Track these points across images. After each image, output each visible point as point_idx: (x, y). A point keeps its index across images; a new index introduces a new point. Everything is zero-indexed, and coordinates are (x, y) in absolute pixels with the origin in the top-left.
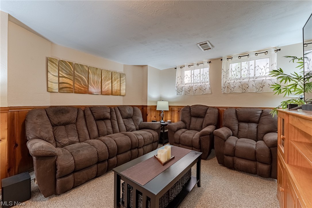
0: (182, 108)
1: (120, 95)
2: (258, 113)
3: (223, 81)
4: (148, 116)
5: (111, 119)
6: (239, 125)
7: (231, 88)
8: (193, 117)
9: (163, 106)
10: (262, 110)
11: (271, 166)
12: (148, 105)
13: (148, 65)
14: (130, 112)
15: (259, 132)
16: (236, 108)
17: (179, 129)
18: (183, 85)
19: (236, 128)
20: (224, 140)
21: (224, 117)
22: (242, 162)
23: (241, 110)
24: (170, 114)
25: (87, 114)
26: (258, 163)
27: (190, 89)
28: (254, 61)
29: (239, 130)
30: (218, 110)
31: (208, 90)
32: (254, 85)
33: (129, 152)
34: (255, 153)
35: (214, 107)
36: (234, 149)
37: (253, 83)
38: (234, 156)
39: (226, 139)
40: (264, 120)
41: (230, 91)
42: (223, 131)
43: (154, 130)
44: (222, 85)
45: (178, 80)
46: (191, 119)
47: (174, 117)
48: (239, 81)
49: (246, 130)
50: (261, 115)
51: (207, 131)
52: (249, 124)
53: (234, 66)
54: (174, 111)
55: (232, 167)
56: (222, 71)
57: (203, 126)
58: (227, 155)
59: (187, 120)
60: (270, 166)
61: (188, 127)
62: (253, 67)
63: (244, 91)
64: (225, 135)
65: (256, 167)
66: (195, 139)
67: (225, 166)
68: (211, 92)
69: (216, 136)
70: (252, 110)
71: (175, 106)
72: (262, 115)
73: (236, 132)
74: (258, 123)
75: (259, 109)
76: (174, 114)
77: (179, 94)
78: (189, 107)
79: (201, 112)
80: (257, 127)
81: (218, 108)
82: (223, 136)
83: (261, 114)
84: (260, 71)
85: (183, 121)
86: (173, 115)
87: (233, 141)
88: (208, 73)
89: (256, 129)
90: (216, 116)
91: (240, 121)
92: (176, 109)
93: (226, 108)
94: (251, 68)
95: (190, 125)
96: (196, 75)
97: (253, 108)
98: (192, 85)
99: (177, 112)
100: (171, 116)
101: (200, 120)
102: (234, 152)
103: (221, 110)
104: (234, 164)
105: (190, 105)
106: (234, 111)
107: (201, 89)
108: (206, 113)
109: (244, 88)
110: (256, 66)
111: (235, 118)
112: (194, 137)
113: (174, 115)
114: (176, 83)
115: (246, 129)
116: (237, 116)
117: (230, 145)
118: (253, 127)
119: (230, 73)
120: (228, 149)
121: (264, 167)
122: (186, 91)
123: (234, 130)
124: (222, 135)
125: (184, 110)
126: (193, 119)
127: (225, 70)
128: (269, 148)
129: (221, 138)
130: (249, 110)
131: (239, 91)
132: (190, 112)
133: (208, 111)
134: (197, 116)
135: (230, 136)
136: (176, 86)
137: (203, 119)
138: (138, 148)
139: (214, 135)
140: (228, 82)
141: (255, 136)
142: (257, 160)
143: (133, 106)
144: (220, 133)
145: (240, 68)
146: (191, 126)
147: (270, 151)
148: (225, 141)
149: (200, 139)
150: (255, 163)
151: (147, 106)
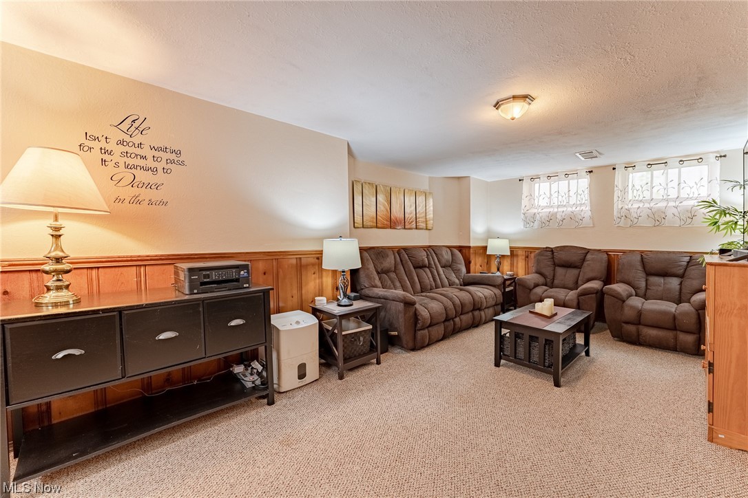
0: (537, 251)
1: (426, 229)
2: (682, 260)
3: (617, 205)
4: (471, 265)
5: (429, 267)
6: (646, 280)
7: (632, 219)
8: (559, 266)
9: (498, 247)
10: (691, 257)
11: (700, 337)
12: (472, 245)
13: (472, 176)
14: (447, 256)
15: (684, 291)
16: (642, 252)
17: (536, 285)
18: (536, 211)
19: (643, 284)
20: (622, 300)
21: (620, 267)
22: (653, 332)
23: (651, 255)
24: (509, 261)
25: (403, 259)
26: (678, 332)
27: (551, 218)
28: (677, 169)
29: (647, 288)
30: (608, 254)
31: (587, 221)
32: (677, 214)
33: (471, 314)
34: (674, 317)
35: (600, 250)
36: (640, 313)
37: (675, 211)
38: (639, 324)
39: (625, 298)
40: (693, 272)
41: (630, 222)
42: (619, 288)
43: (494, 286)
44: (615, 213)
45: (525, 202)
46: (554, 270)
47: (517, 267)
48: (648, 206)
49: (661, 288)
50: (688, 265)
51: (592, 288)
52: (666, 278)
53: (638, 179)
54: (517, 256)
55: (635, 341)
56: (616, 188)
57: (580, 282)
58: (627, 323)
59: (548, 271)
60: (698, 336)
61: (549, 284)
62: (675, 184)
63: (657, 223)
64: (624, 294)
65: (676, 338)
66: (569, 300)
67: (624, 341)
68: (593, 224)
69: (608, 295)
70: (672, 255)
71: (519, 248)
72: (690, 264)
73: (642, 291)
74: (682, 276)
75: (685, 255)
76: (517, 261)
77: (528, 225)
78: (552, 250)
79: (574, 258)
80: (681, 284)
81: (607, 252)
82: (621, 295)
83: (688, 262)
84: (687, 190)
85: (538, 272)
86: (515, 264)
87: (636, 302)
88: (587, 192)
89: (678, 287)
90: (605, 264)
91: (649, 273)
92: (520, 252)
93: (624, 252)
94: (670, 185)
95: (553, 279)
96: (563, 194)
97: (674, 252)
98: (556, 210)
99: (524, 257)
100: (512, 265)
101: (572, 273)
102: (639, 319)
103: (613, 256)
104: (639, 335)
105: (552, 246)
106: (639, 258)
107: (572, 217)
108: (584, 260)
109: (657, 219)
110: (682, 181)
111: (640, 268)
112: (567, 298)
113: (517, 263)
114: (523, 206)
115: (660, 286)
116: (643, 264)
117: (632, 307)
118: (674, 283)
119: (630, 191)
120: (628, 313)
121: (689, 339)
122: (543, 221)
123: (638, 288)
124: (619, 293)
125: (540, 254)
126: (560, 271)
127: (620, 187)
128: (697, 310)
129: (616, 298)
130: (666, 256)
131: (649, 223)
132: (553, 258)
133: (589, 256)
134: (568, 265)
135: (631, 296)
136: (523, 211)
137: (579, 270)
138: (480, 309)
139: (604, 294)
140: (627, 207)
141: (677, 297)
142: (677, 328)
143: (449, 247)
144: (615, 291)
145: (649, 184)
146: (556, 282)
147: (699, 314)
148: (624, 301)
149: (578, 300)
150: (675, 332)
151: (469, 247)
